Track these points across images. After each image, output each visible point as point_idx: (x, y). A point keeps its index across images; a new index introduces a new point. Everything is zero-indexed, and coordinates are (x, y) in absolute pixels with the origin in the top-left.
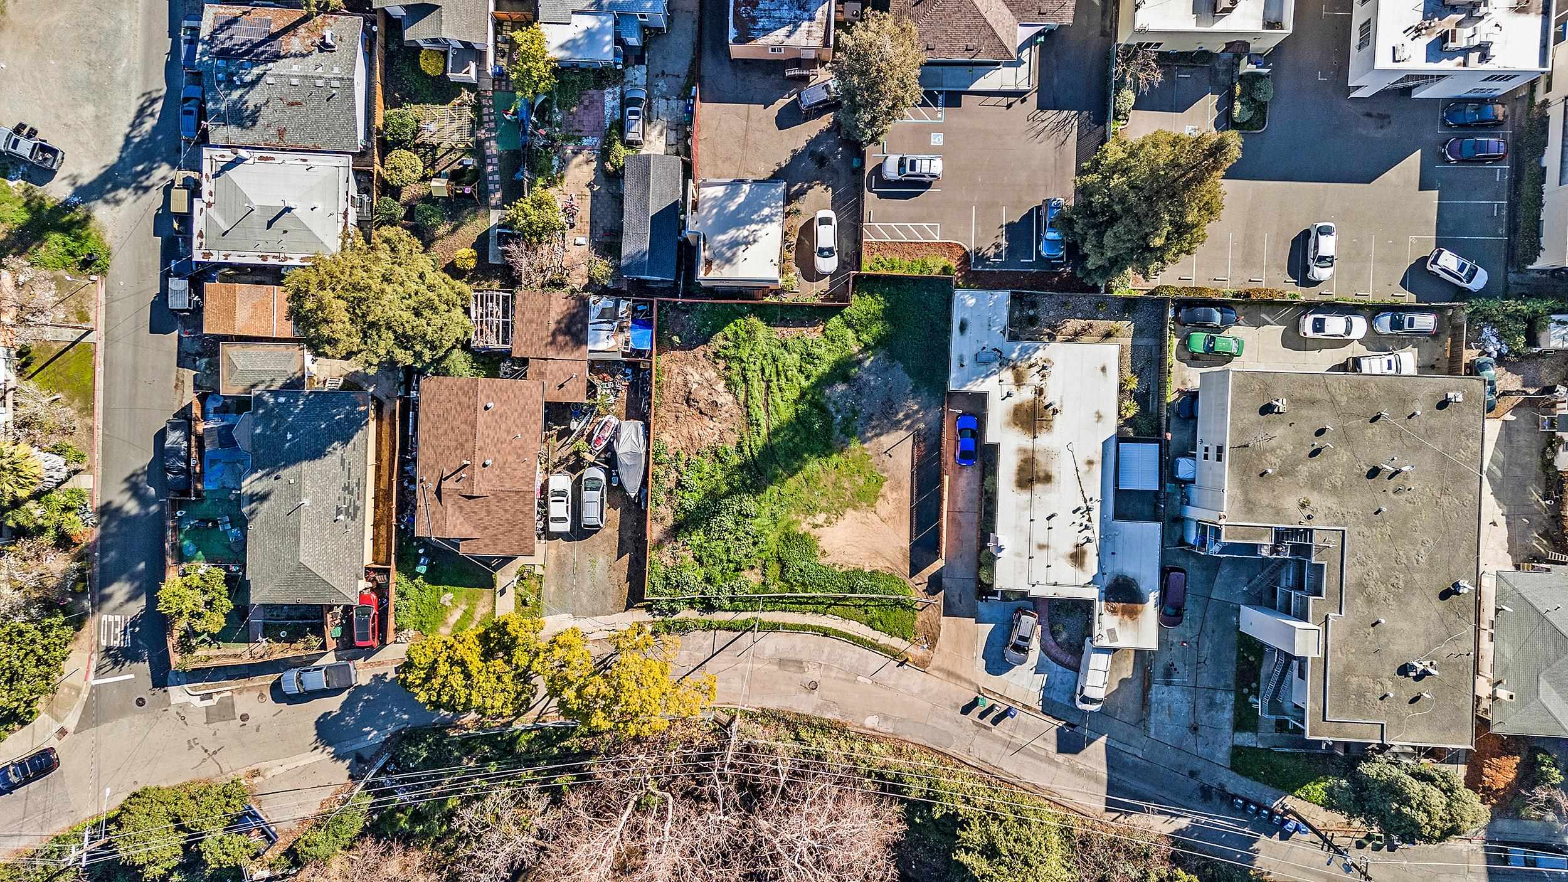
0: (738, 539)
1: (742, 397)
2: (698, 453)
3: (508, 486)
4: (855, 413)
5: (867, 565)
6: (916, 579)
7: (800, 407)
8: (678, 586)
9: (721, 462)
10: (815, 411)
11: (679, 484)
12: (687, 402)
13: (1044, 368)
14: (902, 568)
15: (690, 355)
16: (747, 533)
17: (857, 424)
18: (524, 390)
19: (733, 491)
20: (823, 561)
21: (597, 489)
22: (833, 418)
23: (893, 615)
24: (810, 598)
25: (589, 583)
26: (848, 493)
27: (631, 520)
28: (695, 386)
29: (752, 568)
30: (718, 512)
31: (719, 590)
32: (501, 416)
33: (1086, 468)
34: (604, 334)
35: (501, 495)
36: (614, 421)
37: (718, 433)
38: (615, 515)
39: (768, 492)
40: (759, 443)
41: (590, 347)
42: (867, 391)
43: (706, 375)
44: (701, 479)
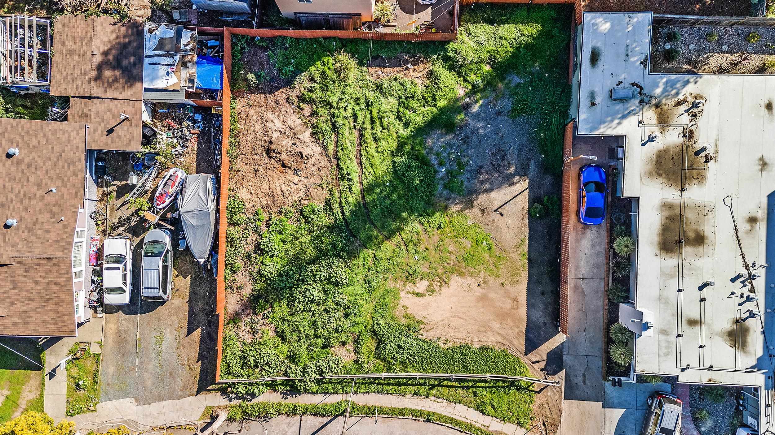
0: (327, 311)
1: (331, 148)
2: (280, 212)
3: (37, 252)
4: (460, 165)
5: (476, 339)
6: (533, 356)
7: (397, 159)
8: (256, 366)
9: (307, 222)
10: (415, 164)
11: (258, 248)
12: (268, 154)
13: (695, 105)
14: (516, 342)
15: (271, 99)
16: (337, 304)
17: (463, 178)
18: (60, 134)
19: (321, 255)
20: (427, 336)
21: (159, 255)
22: (435, 172)
23: (506, 398)
24: (410, 379)
25: (154, 362)
26: (453, 257)
27: (203, 290)
28: (276, 135)
29: (343, 344)
30: (303, 281)
31: (304, 371)
32: (29, 166)
33: (747, 226)
34: (162, 70)
35: (29, 263)
36: (181, 174)
37: (303, 189)
38: (184, 283)
39: (362, 256)
40: (351, 200)
41: (145, 85)
42: (474, 140)
43: (290, 122)
44: (284, 242)
